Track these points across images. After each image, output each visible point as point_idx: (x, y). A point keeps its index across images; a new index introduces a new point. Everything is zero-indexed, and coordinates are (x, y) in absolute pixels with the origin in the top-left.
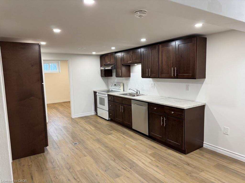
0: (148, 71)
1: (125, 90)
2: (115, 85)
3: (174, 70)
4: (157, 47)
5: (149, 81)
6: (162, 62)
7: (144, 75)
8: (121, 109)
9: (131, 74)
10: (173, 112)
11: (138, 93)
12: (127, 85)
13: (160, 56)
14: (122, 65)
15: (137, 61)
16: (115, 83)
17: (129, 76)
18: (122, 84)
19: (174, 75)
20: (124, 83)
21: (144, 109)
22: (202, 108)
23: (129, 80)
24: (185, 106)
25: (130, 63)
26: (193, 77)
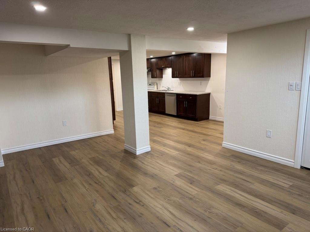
0: (176, 73)
1: (158, 88)
2: (150, 85)
3: (192, 72)
4: (182, 57)
5: (177, 80)
6: (185, 67)
7: (173, 76)
8: (157, 101)
9: (163, 76)
10: (191, 98)
11: (169, 90)
12: (160, 84)
13: (184, 63)
14: (157, 68)
15: (169, 66)
16: (150, 83)
17: (162, 77)
18: (156, 84)
19: (192, 75)
20: (158, 83)
21: (174, 98)
22: (208, 95)
23: (161, 80)
24: (198, 93)
25: (163, 67)
26: (202, 76)
